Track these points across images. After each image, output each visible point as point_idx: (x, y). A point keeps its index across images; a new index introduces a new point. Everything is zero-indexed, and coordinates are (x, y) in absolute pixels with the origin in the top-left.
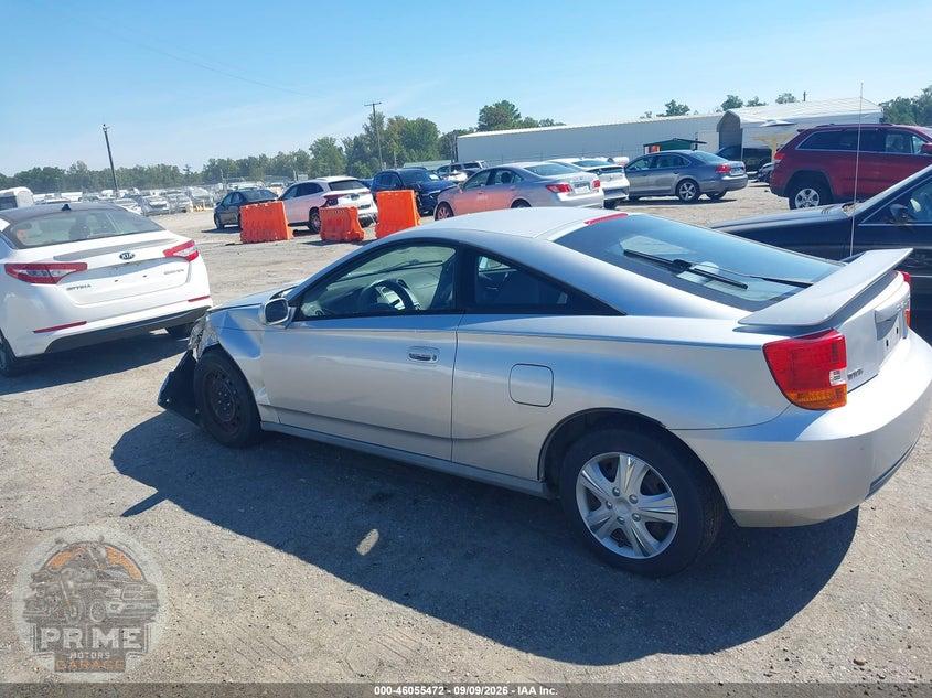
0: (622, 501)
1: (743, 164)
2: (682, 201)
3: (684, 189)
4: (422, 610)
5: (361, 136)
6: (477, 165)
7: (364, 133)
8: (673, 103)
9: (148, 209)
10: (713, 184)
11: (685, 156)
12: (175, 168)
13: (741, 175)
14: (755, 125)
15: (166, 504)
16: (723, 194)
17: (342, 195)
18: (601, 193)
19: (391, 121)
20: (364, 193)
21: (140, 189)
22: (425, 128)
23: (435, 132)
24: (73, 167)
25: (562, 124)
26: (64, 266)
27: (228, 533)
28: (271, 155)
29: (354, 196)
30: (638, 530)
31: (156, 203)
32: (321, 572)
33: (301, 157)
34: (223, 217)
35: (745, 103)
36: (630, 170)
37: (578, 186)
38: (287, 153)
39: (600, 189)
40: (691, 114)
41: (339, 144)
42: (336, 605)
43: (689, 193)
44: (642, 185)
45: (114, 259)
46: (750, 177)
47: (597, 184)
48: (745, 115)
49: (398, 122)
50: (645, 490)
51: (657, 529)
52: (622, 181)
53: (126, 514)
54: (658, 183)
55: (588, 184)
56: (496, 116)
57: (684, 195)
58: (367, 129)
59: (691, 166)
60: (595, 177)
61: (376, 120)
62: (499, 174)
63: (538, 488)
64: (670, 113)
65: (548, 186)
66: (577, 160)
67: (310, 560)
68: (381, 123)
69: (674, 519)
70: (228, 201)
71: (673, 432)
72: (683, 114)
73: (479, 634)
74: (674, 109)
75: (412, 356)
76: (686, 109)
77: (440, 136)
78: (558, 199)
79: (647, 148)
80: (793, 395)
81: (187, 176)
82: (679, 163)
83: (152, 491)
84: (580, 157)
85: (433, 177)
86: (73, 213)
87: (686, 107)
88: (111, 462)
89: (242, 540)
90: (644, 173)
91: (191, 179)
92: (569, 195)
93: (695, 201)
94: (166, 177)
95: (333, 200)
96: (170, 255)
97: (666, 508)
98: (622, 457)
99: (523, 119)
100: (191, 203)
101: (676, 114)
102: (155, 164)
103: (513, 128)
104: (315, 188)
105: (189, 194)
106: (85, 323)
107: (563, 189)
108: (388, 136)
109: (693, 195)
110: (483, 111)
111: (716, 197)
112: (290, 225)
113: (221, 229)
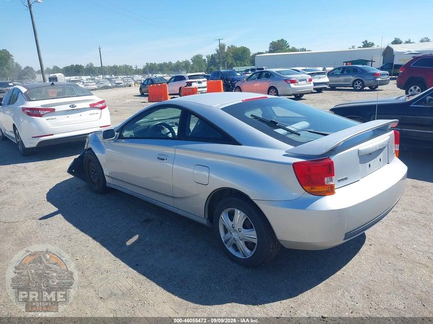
0: (235, 231)
1: (388, 73)
2: (355, 90)
3: (356, 84)
4: (140, 272)
5: (215, 54)
6: (263, 69)
7: (216, 53)
8: (366, 41)
9: (114, 85)
10: (371, 82)
11: (359, 68)
12: (131, 66)
13: (387, 78)
14: (401, 53)
15: (59, 216)
16: (377, 87)
17: (194, 82)
18: (312, 84)
19: (229, 48)
20: (204, 81)
21: (115, 75)
22: (245, 51)
23: (249, 52)
24: (88, 65)
25: (310, 51)
26: (45, 110)
27: (78, 231)
28: (174, 62)
29: (200, 82)
30: (241, 244)
31: (118, 82)
32: (107, 251)
33: (187, 63)
34: (144, 90)
35: (404, 42)
36: (330, 74)
37: (300, 81)
38: (181, 61)
39: (312, 82)
40: (375, 47)
41: (204, 58)
42: (106, 266)
43: (359, 86)
44: (336, 81)
45: (67, 107)
46: (392, 79)
47: (310, 80)
48: (396, 48)
49: (232, 48)
50: (245, 227)
51: (249, 245)
52: (326, 79)
53: (40, 219)
54: (345, 81)
55: (306, 80)
56: (278, 46)
57: (357, 87)
58: (217, 51)
59: (361, 73)
60: (310, 77)
61: (222, 47)
62: (264, 74)
63: (204, 221)
64: (364, 46)
65: (286, 80)
66: (305, 68)
67: (104, 246)
68: (224, 48)
69: (255, 241)
70: (146, 83)
71: (254, 201)
72: (371, 47)
73: (159, 285)
74: (366, 44)
75: (159, 158)
76: (372, 44)
77: (251, 55)
78: (290, 87)
79: (345, 64)
80: (307, 188)
81: (136, 70)
82: (355, 71)
83: (56, 209)
84: (306, 67)
85: (238, 74)
86: (55, 87)
87: (373, 43)
88: (45, 196)
89: (82, 234)
90: (338, 76)
91: (138, 72)
92: (295, 85)
93: (362, 90)
94: (127, 71)
95: (190, 84)
96: (93, 106)
97: (252, 235)
98: (236, 210)
99: (290, 48)
100: (133, 83)
101: (367, 47)
102: (123, 65)
103: (286, 52)
104: (182, 78)
105: (133, 79)
106: (53, 135)
107: (293, 82)
108: (227, 54)
109: (361, 87)
110: (271, 44)
111: (373, 88)
112: (170, 95)
113: (142, 95)
